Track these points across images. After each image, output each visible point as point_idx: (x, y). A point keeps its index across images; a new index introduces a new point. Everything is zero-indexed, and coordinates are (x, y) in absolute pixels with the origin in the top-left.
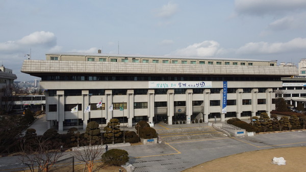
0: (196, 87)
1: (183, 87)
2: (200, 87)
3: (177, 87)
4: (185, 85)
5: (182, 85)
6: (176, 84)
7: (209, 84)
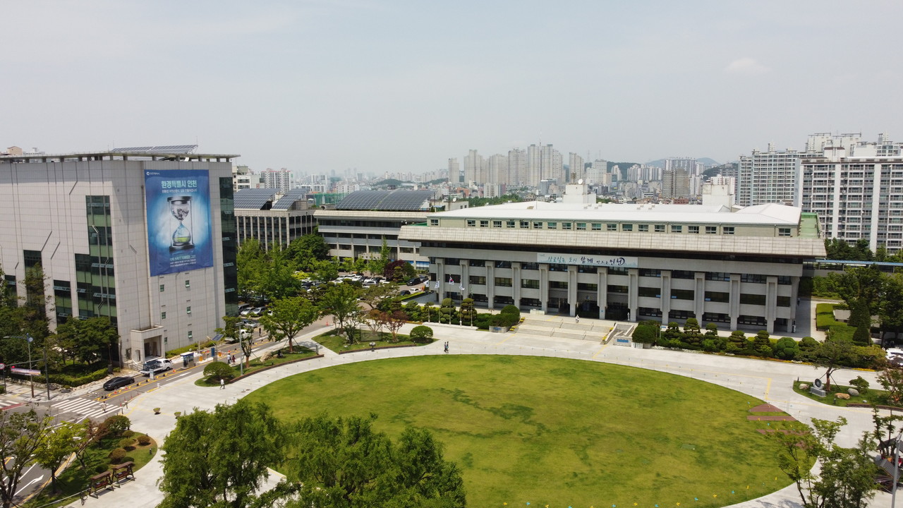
0: (609, 264)
1: (587, 263)
2: (616, 265)
3: (579, 262)
4: (591, 260)
5: (586, 260)
6: (577, 259)
7: (631, 262)
